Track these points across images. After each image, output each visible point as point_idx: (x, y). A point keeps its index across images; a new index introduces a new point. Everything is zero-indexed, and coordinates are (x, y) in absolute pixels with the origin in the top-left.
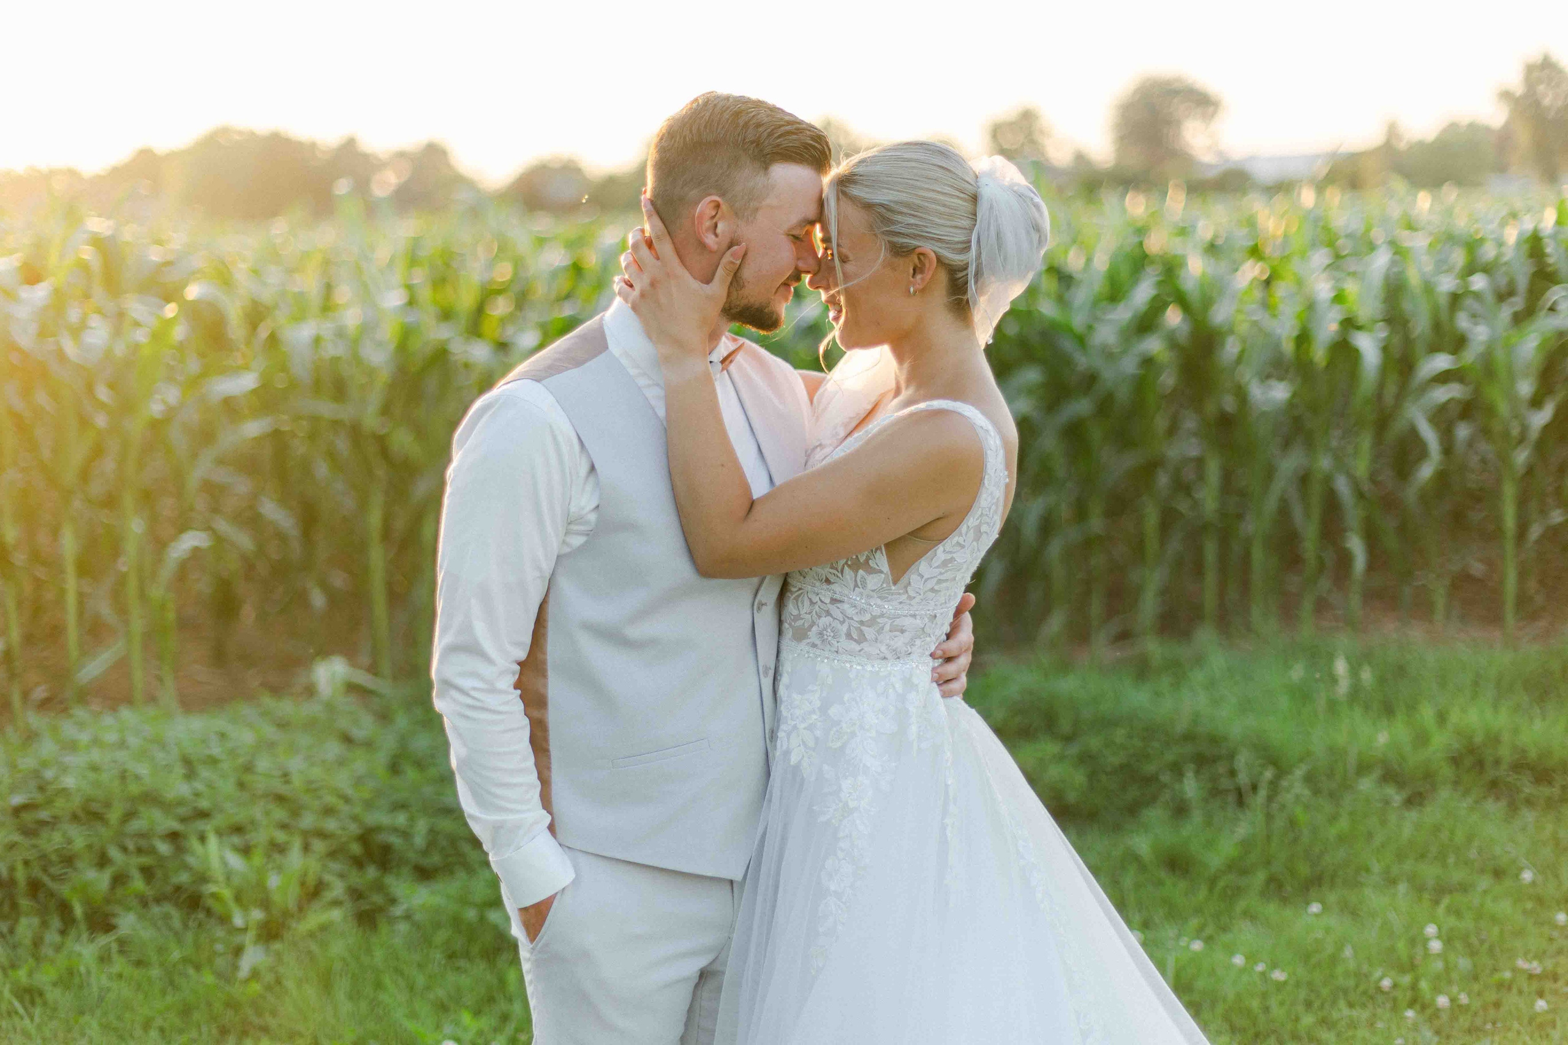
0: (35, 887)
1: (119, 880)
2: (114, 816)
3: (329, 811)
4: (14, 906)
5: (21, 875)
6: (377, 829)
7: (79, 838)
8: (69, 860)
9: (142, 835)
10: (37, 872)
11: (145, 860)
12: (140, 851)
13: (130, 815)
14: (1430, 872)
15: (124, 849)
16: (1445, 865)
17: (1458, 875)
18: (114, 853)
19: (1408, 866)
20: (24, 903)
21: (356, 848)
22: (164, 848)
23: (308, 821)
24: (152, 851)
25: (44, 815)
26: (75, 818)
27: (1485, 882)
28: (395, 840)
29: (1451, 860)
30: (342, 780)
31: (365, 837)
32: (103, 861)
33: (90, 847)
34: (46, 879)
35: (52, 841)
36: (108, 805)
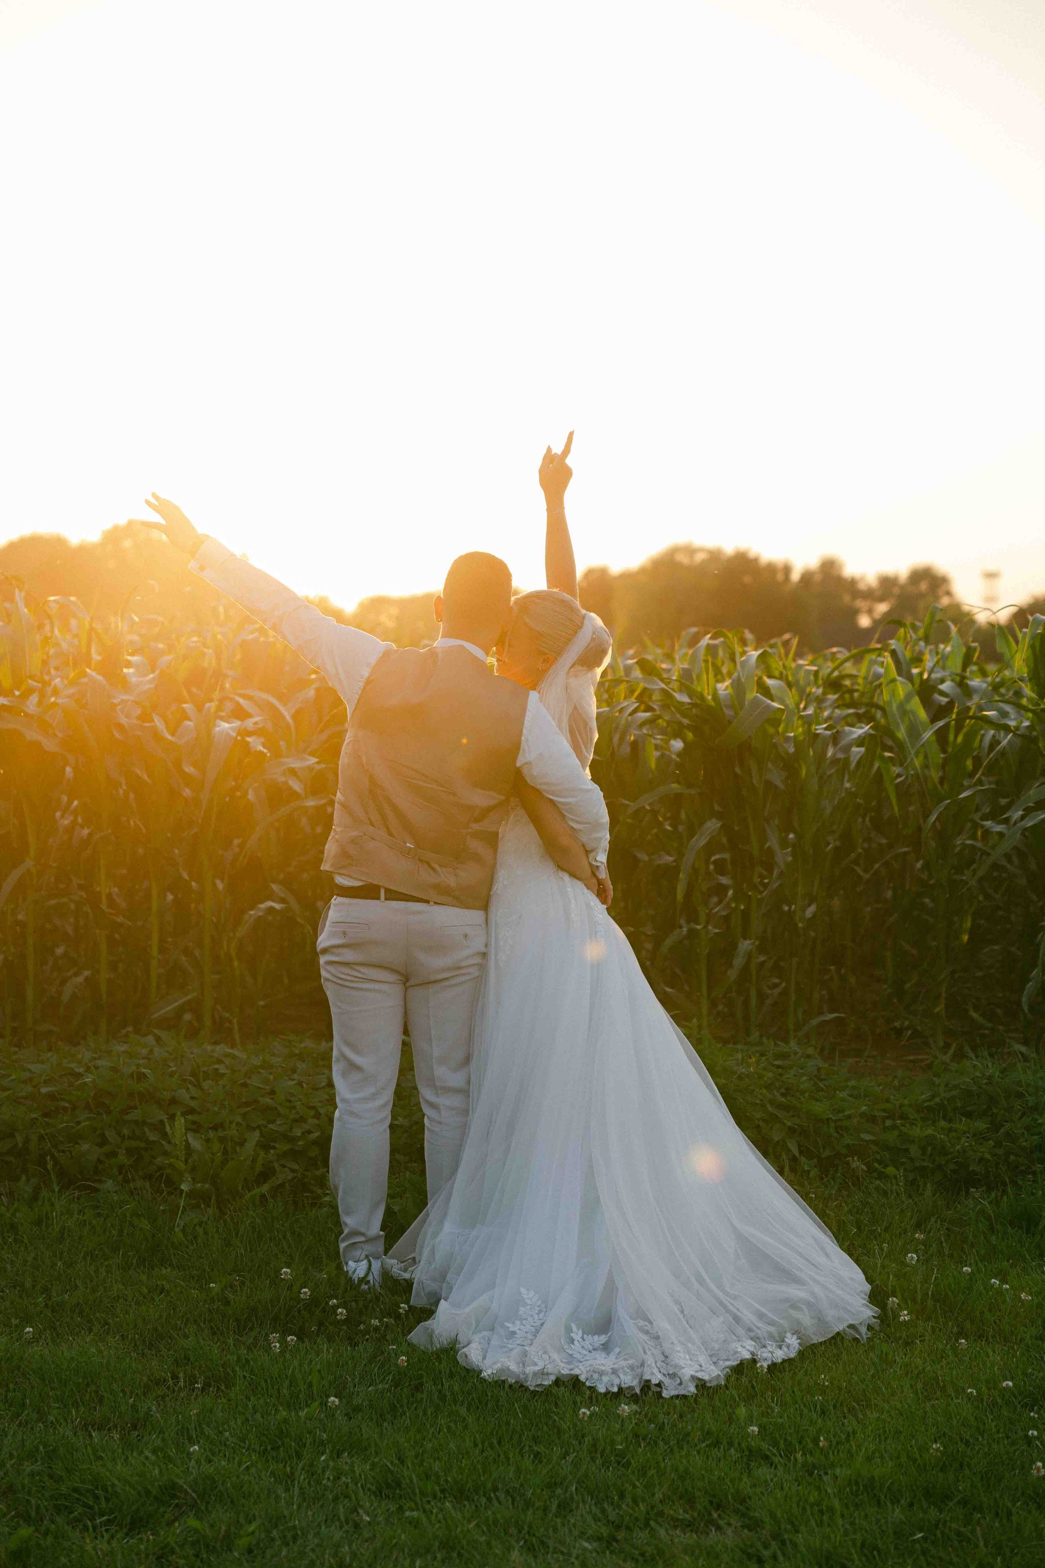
1: (112, 1155)
2: (116, 1107)
4: (25, 1169)
5: (34, 1147)
7: (86, 1120)
8: (75, 1136)
9: (137, 1123)
10: (48, 1146)
12: (133, 1136)
13: (131, 1108)
15: (120, 1132)
20: (33, 1168)
22: (151, 1136)
23: (279, 1126)
24: (142, 1137)
25: (64, 1103)
26: (87, 1106)
33: (94, 1128)
35: (64, 1123)
36: (115, 1097)
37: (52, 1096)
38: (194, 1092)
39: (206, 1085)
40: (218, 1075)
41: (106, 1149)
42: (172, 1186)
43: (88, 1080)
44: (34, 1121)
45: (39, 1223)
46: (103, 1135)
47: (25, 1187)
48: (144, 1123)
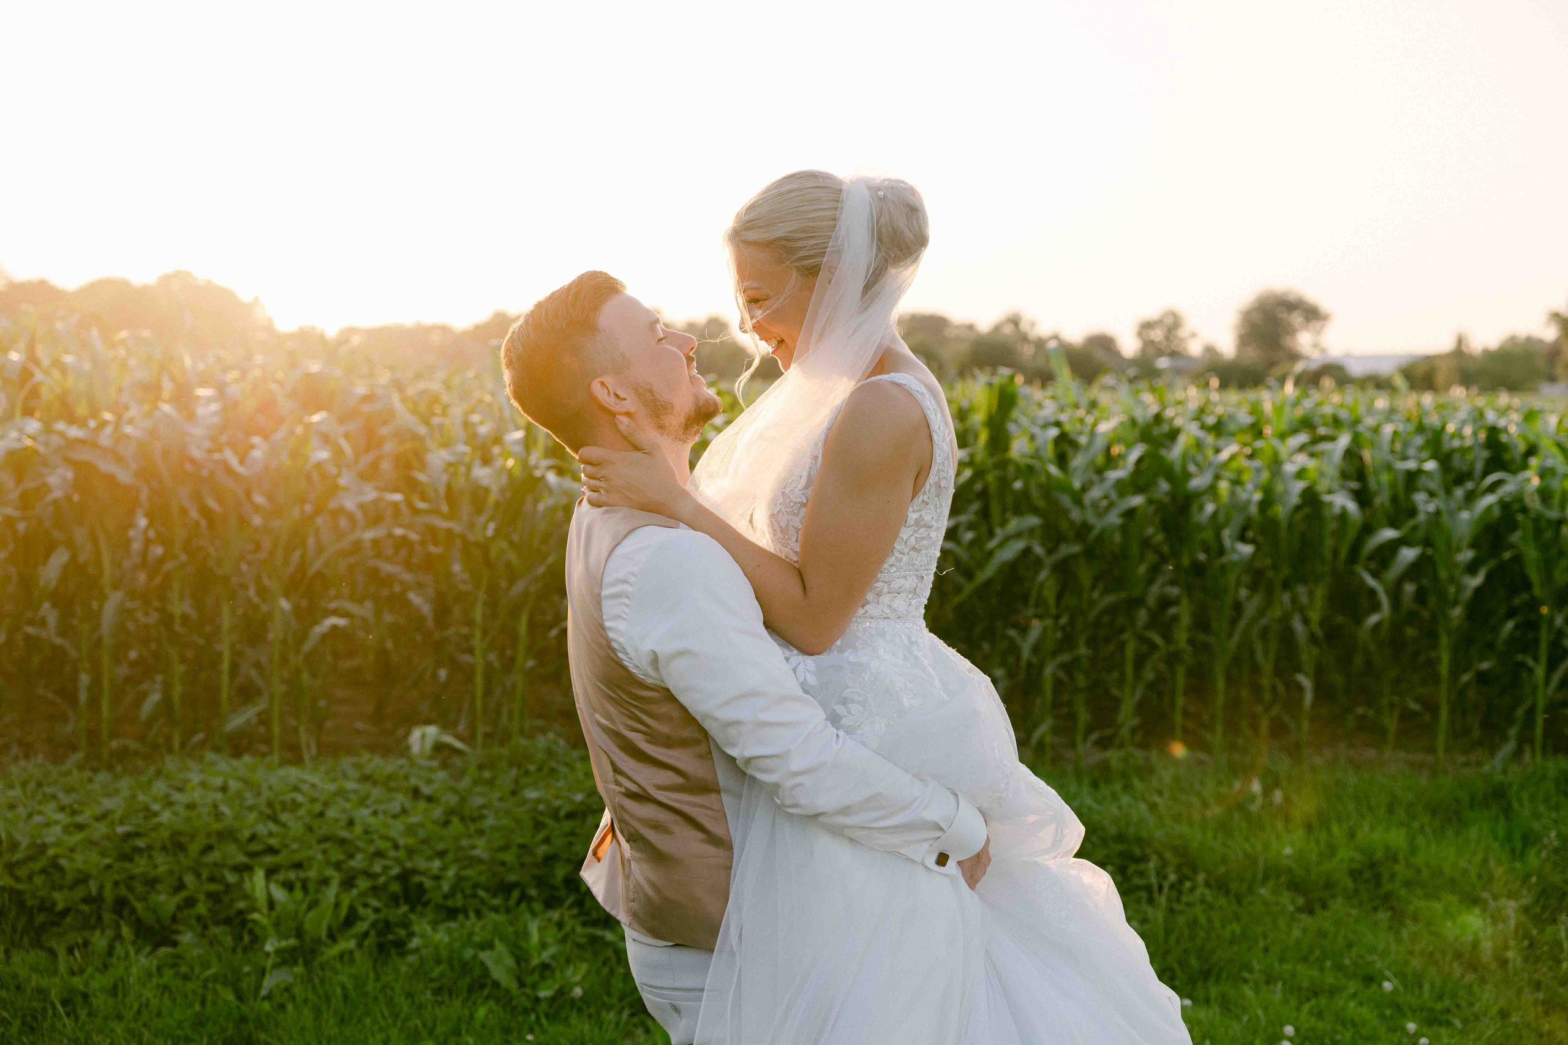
0: (121, 905)
1: (190, 902)
2: (194, 848)
3: (379, 854)
4: (100, 919)
5: (109, 894)
6: (415, 871)
7: (163, 864)
8: (152, 883)
9: (216, 864)
10: (123, 891)
11: (213, 887)
12: (212, 879)
13: (209, 848)
14: (1306, 974)
15: (198, 875)
16: (1322, 969)
17: (1330, 979)
18: (189, 879)
19: (1288, 967)
20: (108, 917)
21: (395, 887)
22: (231, 878)
23: (358, 862)
24: (221, 880)
25: (141, 843)
26: (164, 848)
27: (1353, 986)
28: (428, 883)
29: (1328, 963)
30: (396, 829)
31: (404, 877)
32: (180, 887)
33: (171, 872)
34: (131, 898)
35: (140, 866)
36: (193, 837)
37: (128, 836)
38: (272, 827)
39: (284, 817)
40: (296, 806)
41: (184, 894)
42: (256, 940)
43: (166, 816)
44: (109, 867)
45: (114, 991)
46: (180, 879)
47: (99, 941)
48: (223, 865)
